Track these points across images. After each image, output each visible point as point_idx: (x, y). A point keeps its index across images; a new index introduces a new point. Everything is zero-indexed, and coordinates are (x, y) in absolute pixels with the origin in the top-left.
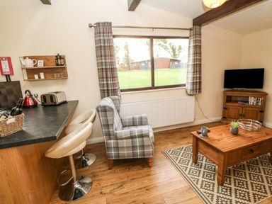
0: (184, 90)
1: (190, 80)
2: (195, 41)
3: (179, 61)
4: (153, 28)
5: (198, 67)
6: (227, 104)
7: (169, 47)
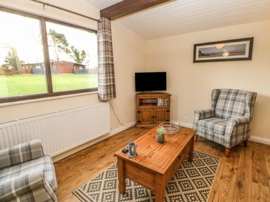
0: (97, 96)
1: (103, 83)
2: (105, 36)
3: (83, 66)
4: (44, 4)
5: (110, 68)
6: (141, 107)
7: (71, 50)
